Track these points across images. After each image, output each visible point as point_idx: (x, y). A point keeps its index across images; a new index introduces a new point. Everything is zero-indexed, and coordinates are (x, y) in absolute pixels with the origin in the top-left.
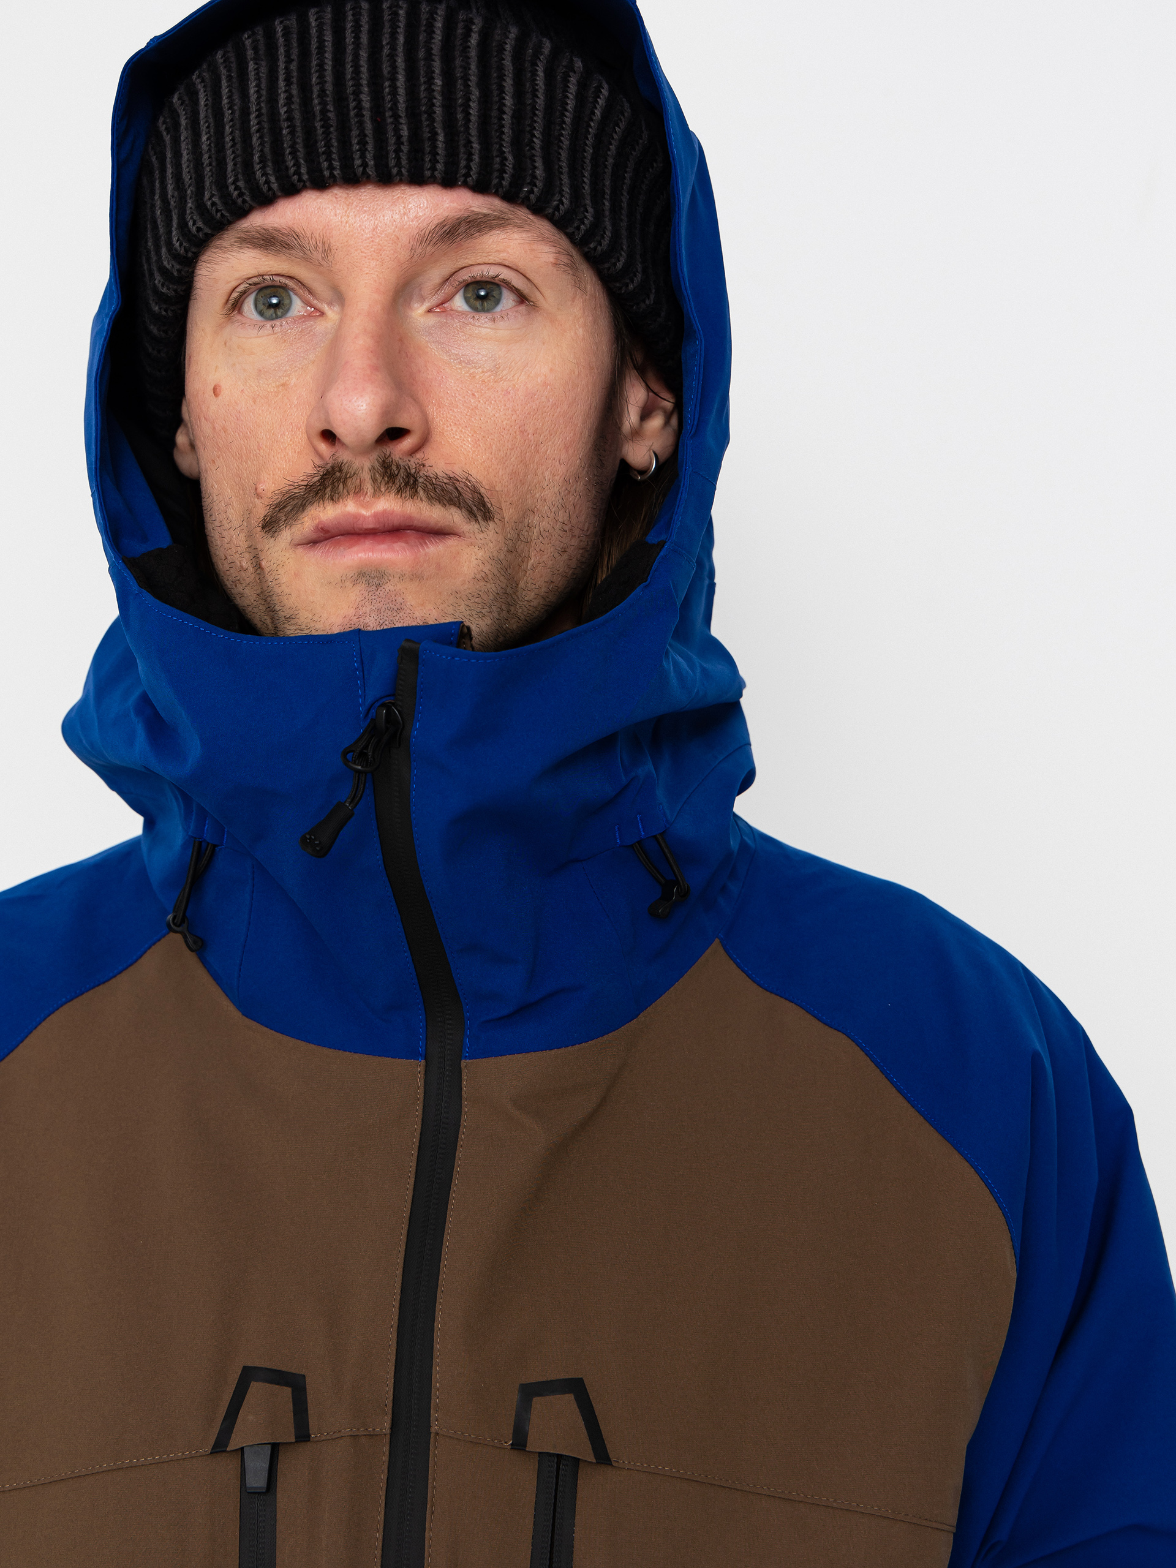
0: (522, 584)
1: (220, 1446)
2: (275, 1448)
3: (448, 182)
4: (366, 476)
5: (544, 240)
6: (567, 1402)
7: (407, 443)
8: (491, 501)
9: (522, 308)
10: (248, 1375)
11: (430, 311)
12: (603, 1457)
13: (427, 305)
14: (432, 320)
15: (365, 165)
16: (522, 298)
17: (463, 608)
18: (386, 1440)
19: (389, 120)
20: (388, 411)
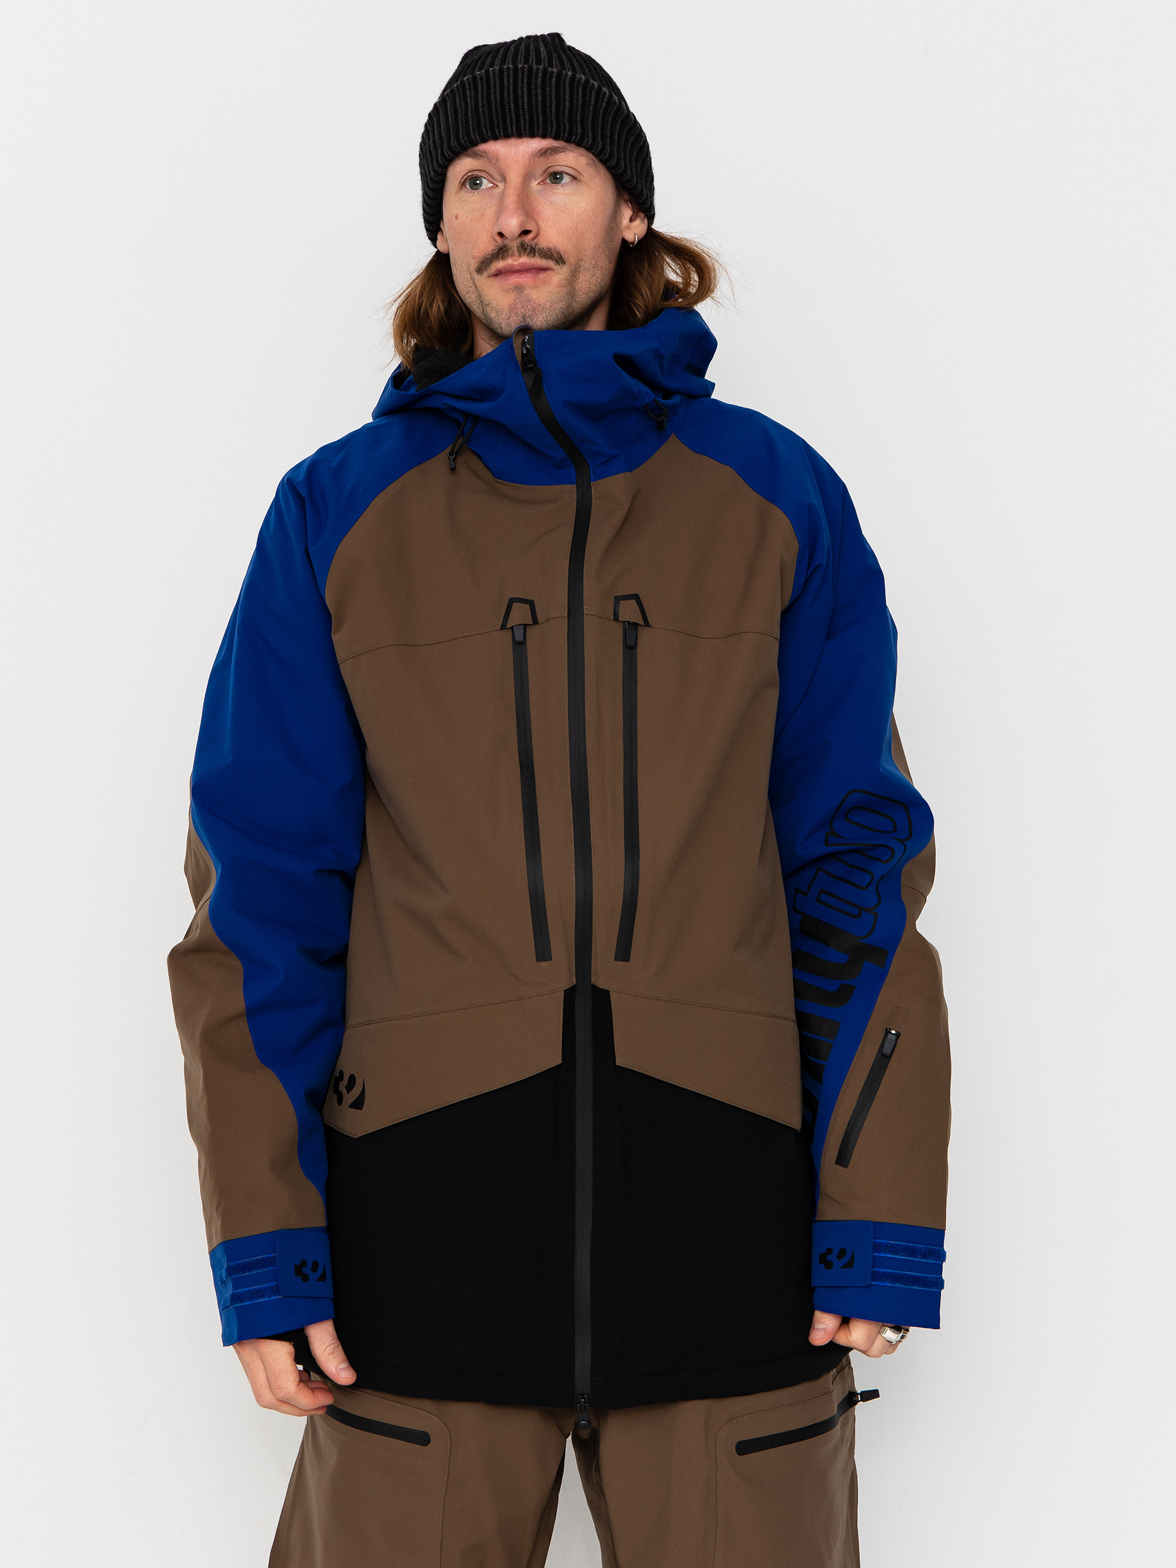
0: (577, 288)
1: (503, 627)
2: (525, 625)
3: (544, 136)
4: (515, 249)
5: (582, 155)
6: (633, 603)
7: (530, 236)
8: (565, 258)
9: (575, 181)
10: (512, 601)
11: (539, 184)
12: (647, 624)
13: (537, 183)
14: (539, 187)
15: (512, 131)
16: (574, 178)
17: (553, 298)
18: (566, 619)
19: (521, 113)
20: (522, 224)
